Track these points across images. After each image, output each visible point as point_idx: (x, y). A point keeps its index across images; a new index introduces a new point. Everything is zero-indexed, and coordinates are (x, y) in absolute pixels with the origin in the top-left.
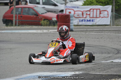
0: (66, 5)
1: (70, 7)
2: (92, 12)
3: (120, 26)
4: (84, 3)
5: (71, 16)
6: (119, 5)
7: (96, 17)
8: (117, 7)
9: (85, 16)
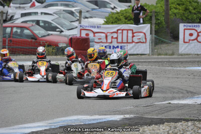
0: (80, 23)
1: (86, 27)
2: (121, 34)
3: (163, 56)
4: (105, 20)
5: (90, 41)
6: (159, 23)
7: (127, 43)
8: (157, 27)
9: (109, 41)
